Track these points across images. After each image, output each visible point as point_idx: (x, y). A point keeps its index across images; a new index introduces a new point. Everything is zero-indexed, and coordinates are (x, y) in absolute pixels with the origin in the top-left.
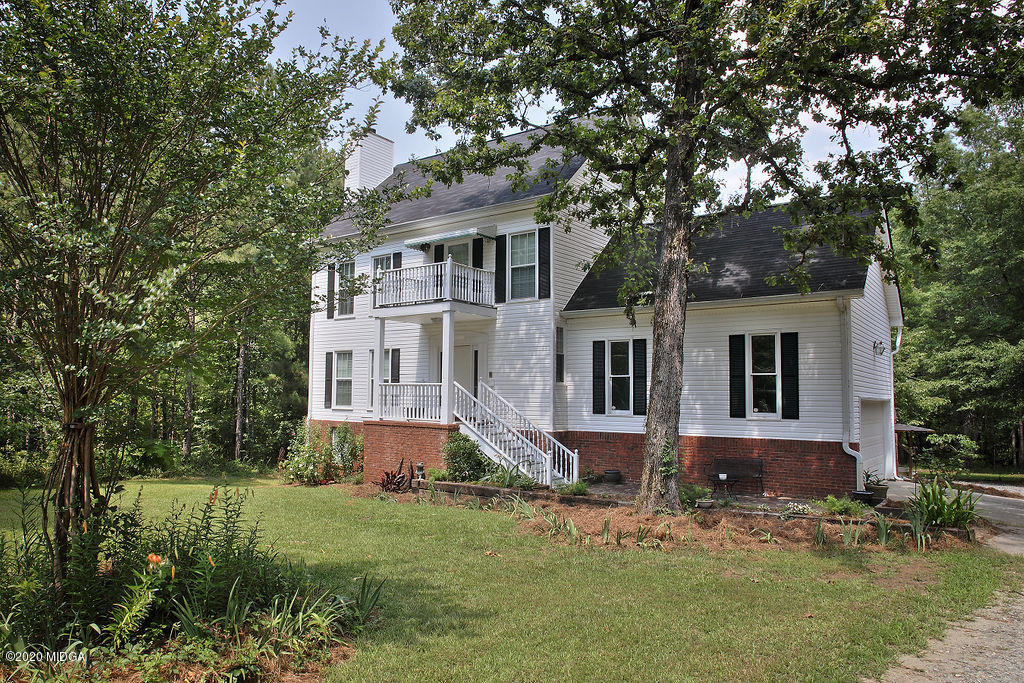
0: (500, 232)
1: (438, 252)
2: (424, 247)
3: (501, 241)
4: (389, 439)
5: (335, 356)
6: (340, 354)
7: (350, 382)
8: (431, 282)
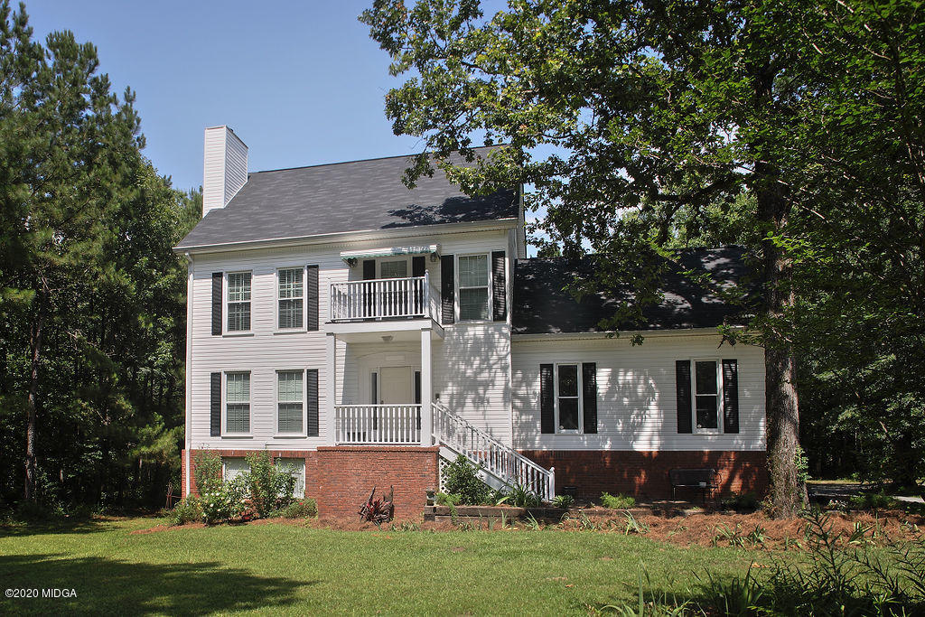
0: (446, 251)
1: (368, 269)
2: (351, 262)
3: (447, 262)
4: (354, 465)
5: (224, 378)
6: (230, 375)
7: (247, 407)
8: (359, 300)
